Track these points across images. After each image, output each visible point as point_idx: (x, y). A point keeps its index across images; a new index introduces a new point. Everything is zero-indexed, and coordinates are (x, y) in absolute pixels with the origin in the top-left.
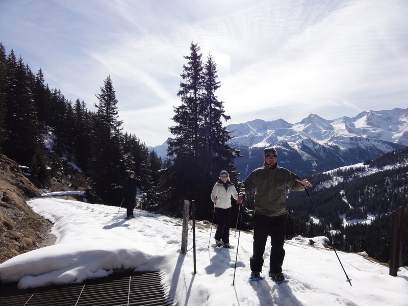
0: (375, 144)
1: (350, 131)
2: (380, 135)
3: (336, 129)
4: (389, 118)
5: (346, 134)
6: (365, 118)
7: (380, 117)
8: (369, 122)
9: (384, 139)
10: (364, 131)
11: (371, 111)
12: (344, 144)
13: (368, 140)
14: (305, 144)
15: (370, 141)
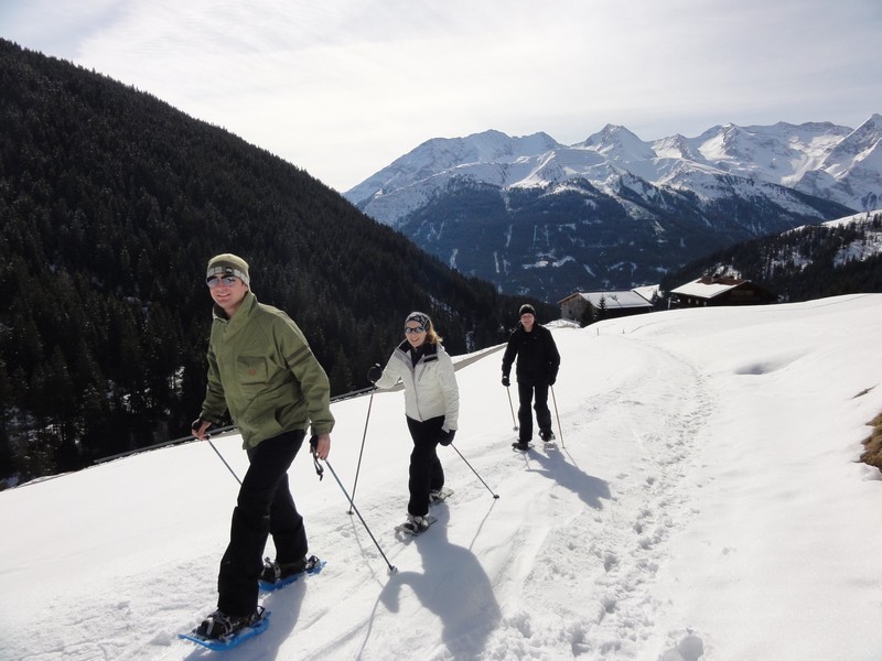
0: (767, 191)
6: (719, 140)
7: (752, 138)
8: (730, 147)
11: (732, 125)
12: (706, 188)
14: (625, 184)
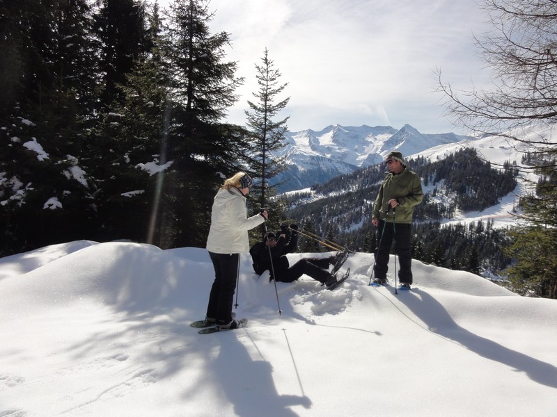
0: (337, 165)
1: (314, 148)
2: (344, 155)
3: (298, 144)
4: (356, 137)
5: (309, 151)
6: (331, 134)
7: (347, 133)
8: (335, 139)
9: (348, 161)
10: (329, 149)
11: (338, 125)
12: (303, 163)
13: (330, 160)
15: (332, 162)
